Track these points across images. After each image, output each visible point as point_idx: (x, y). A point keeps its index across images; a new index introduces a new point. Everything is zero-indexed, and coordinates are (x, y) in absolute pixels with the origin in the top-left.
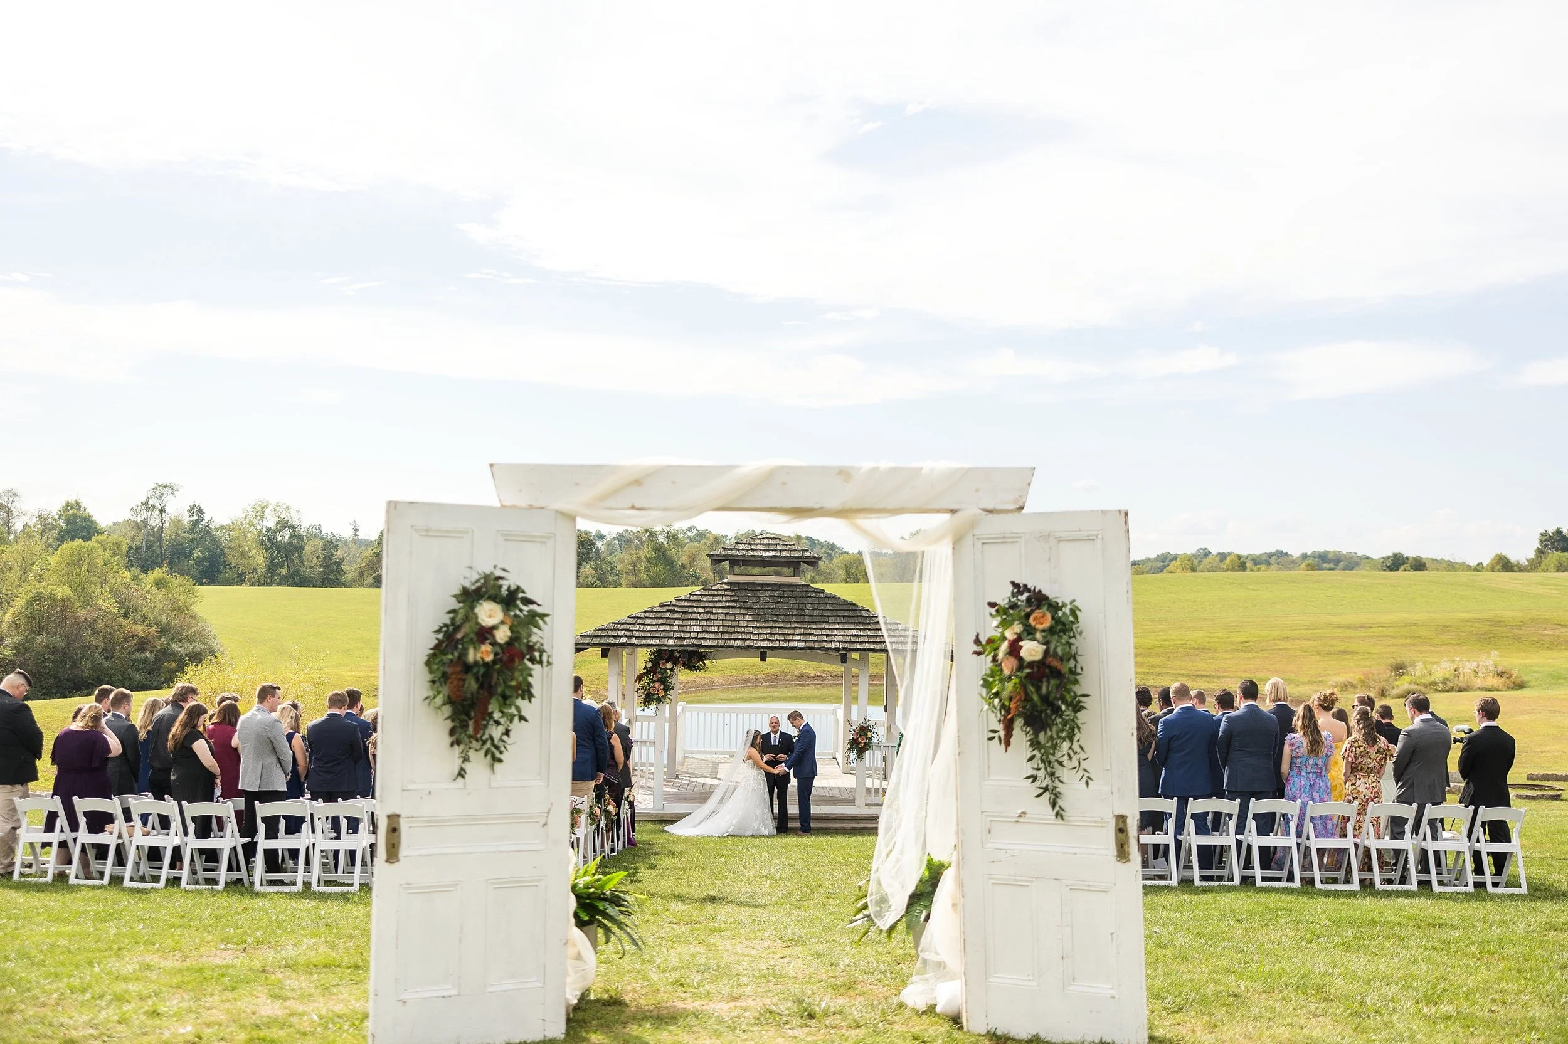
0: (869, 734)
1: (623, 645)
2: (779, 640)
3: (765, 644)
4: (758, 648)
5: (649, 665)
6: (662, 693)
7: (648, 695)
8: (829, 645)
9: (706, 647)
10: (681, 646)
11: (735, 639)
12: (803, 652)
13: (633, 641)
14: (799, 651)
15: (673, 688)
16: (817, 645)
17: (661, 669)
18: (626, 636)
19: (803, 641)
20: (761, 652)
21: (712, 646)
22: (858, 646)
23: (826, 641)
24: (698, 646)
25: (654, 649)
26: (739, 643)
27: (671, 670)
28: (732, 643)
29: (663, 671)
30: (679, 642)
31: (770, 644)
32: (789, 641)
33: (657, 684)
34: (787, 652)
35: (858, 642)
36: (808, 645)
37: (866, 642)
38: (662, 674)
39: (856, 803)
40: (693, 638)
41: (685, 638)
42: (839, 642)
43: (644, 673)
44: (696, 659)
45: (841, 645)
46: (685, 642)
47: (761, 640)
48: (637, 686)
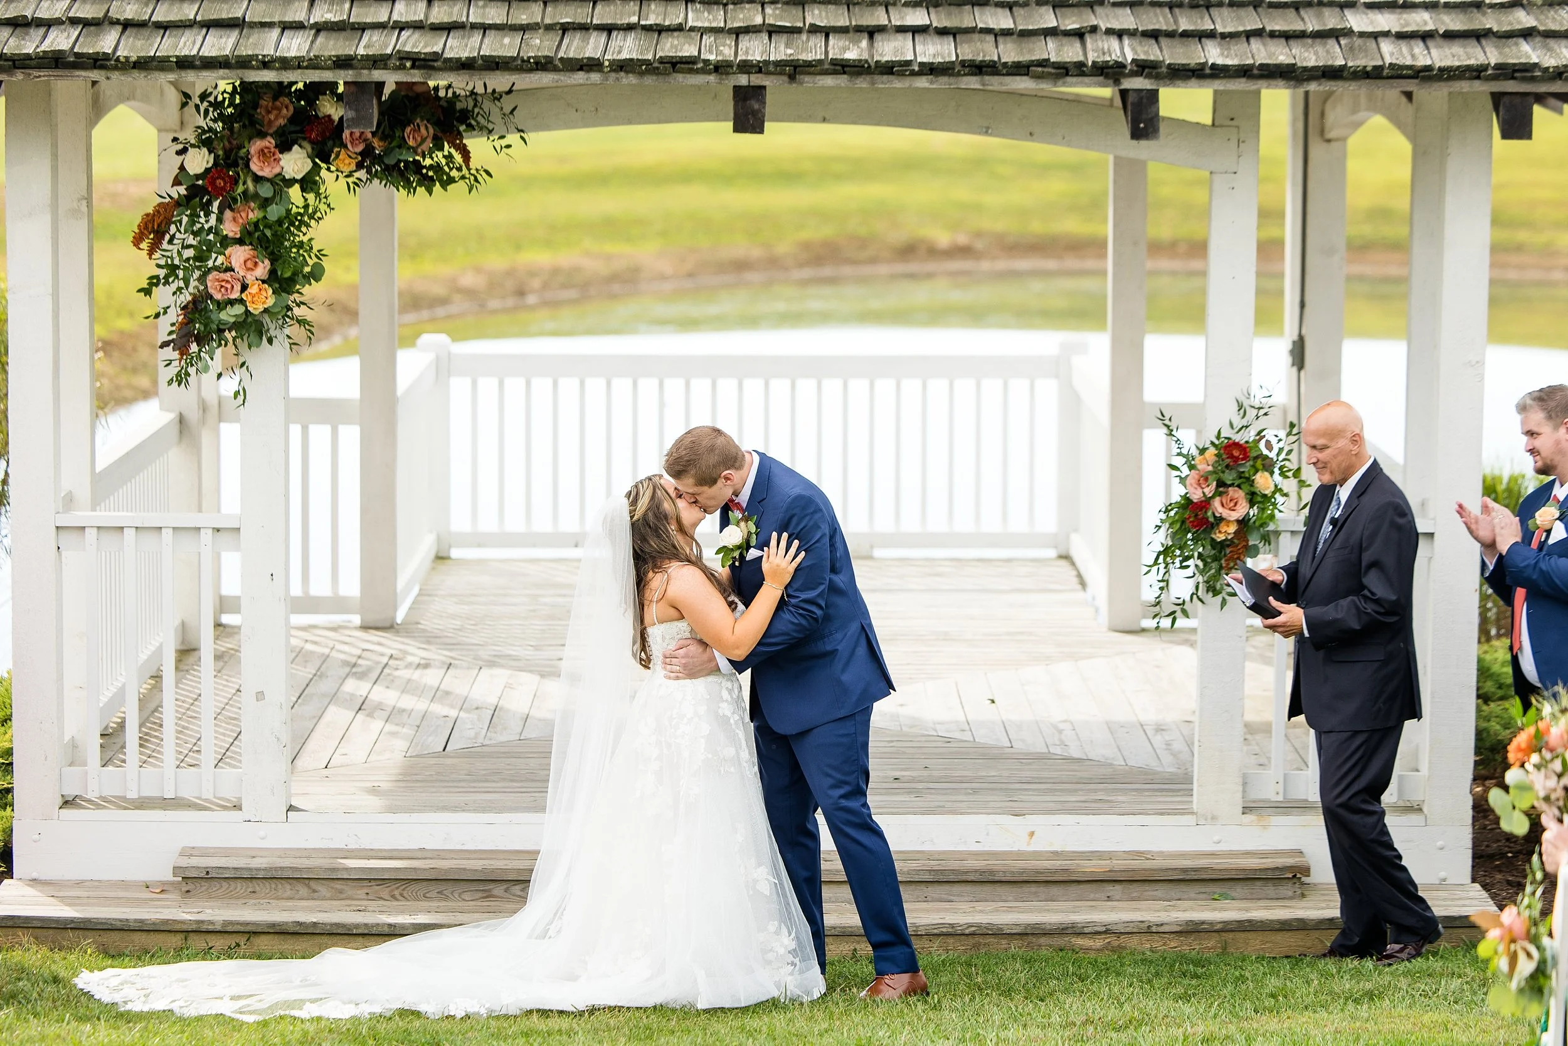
0: (1264, 482)
1: (56, 61)
2: (827, 32)
3: (754, 49)
4: (721, 68)
5: (198, 161)
6: (261, 299)
7: (196, 309)
8: (1071, 52)
9: (466, 65)
10: (343, 63)
11: (609, 29)
12: (942, 83)
13: (107, 42)
14: (922, 82)
15: (316, 274)
16: (1009, 53)
17: (258, 179)
18: (74, 21)
19: (942, 32)
20: (737, 89)
21: (494, 64)
22: (1214, 54)
23: (1052, 32)
24: (426, 63)
25: (223, 84)
26: (627, 47)
27: (309, 183)
28: (592, 47)
29: (266, 191)
30: (331, 46)
31: (780, 51)
32: (872, 32)
33: (238, 255)
34: (862, 83)
35: (1211, 35)
36: (970, 51)
37: (1249, 35)
38: (265, 203)
39: (1197, 801)
40: (401, 27)
41: (362, 28)
42: (1120, 34)
43: (177, 203)
44: (427, 130)
45: (1128, 52)
46: (367, 45)
47: (738, 32)
48: (146, 266)
